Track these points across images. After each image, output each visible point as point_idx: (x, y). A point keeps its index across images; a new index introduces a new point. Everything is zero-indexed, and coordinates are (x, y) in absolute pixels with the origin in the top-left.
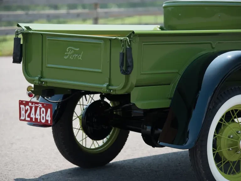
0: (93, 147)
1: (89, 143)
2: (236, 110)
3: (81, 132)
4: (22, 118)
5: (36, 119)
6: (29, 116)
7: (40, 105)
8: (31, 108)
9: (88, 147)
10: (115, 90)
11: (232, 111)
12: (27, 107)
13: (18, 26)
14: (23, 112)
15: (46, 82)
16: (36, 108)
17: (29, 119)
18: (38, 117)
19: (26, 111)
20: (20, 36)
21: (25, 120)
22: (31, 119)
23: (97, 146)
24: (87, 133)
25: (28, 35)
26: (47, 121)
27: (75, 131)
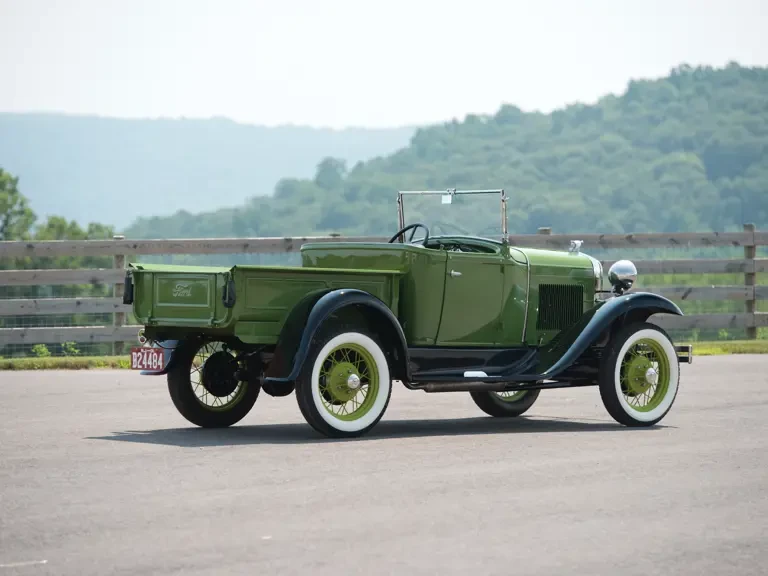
0: (215, 405)
1: (210, 400)
2: (348, 350)
3: (201, 387)
4: (134, 366)
5: (148, 366)
6: (141, 363)
7: (152, 351)
8: (143, 354)
9: (210, 404)
10: (219, 324)
11: (343, 350)
12: (139, 354)
13: (130, 265)
14: (135, 360)
15: (156, 322)
16: (148, 354)
17: (140, 367)
18: (150, 363)
19: (138, 358)
20: (132, 276)
21: (137, 368)
22: (143, 366)
23: (220, 404)
24: (208, 389)
25: (139, 275)
26: (159, 366)
27: (194, 386)
